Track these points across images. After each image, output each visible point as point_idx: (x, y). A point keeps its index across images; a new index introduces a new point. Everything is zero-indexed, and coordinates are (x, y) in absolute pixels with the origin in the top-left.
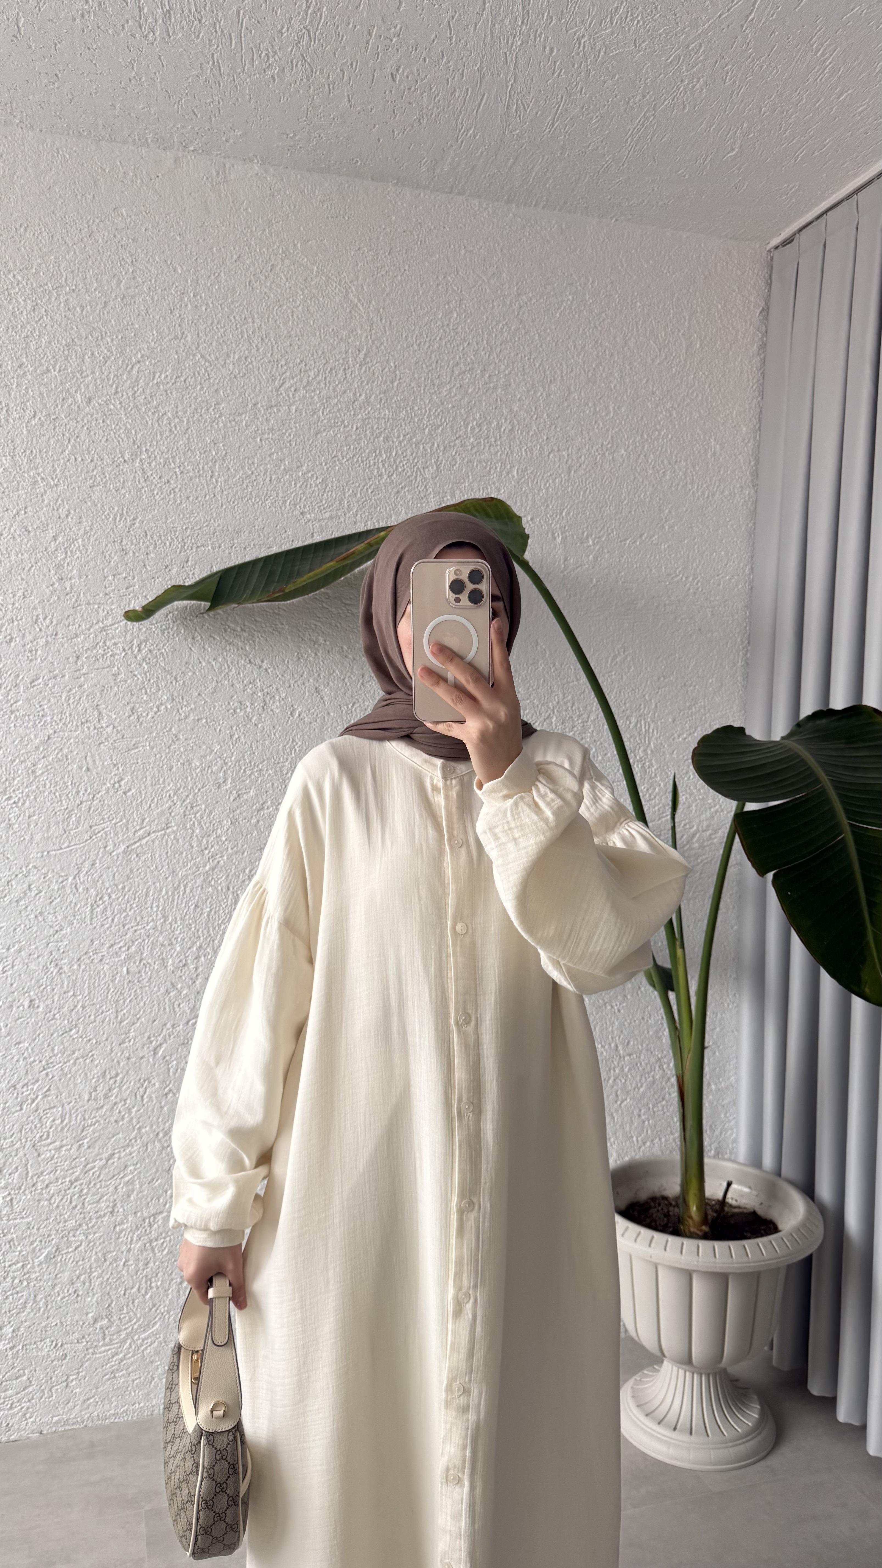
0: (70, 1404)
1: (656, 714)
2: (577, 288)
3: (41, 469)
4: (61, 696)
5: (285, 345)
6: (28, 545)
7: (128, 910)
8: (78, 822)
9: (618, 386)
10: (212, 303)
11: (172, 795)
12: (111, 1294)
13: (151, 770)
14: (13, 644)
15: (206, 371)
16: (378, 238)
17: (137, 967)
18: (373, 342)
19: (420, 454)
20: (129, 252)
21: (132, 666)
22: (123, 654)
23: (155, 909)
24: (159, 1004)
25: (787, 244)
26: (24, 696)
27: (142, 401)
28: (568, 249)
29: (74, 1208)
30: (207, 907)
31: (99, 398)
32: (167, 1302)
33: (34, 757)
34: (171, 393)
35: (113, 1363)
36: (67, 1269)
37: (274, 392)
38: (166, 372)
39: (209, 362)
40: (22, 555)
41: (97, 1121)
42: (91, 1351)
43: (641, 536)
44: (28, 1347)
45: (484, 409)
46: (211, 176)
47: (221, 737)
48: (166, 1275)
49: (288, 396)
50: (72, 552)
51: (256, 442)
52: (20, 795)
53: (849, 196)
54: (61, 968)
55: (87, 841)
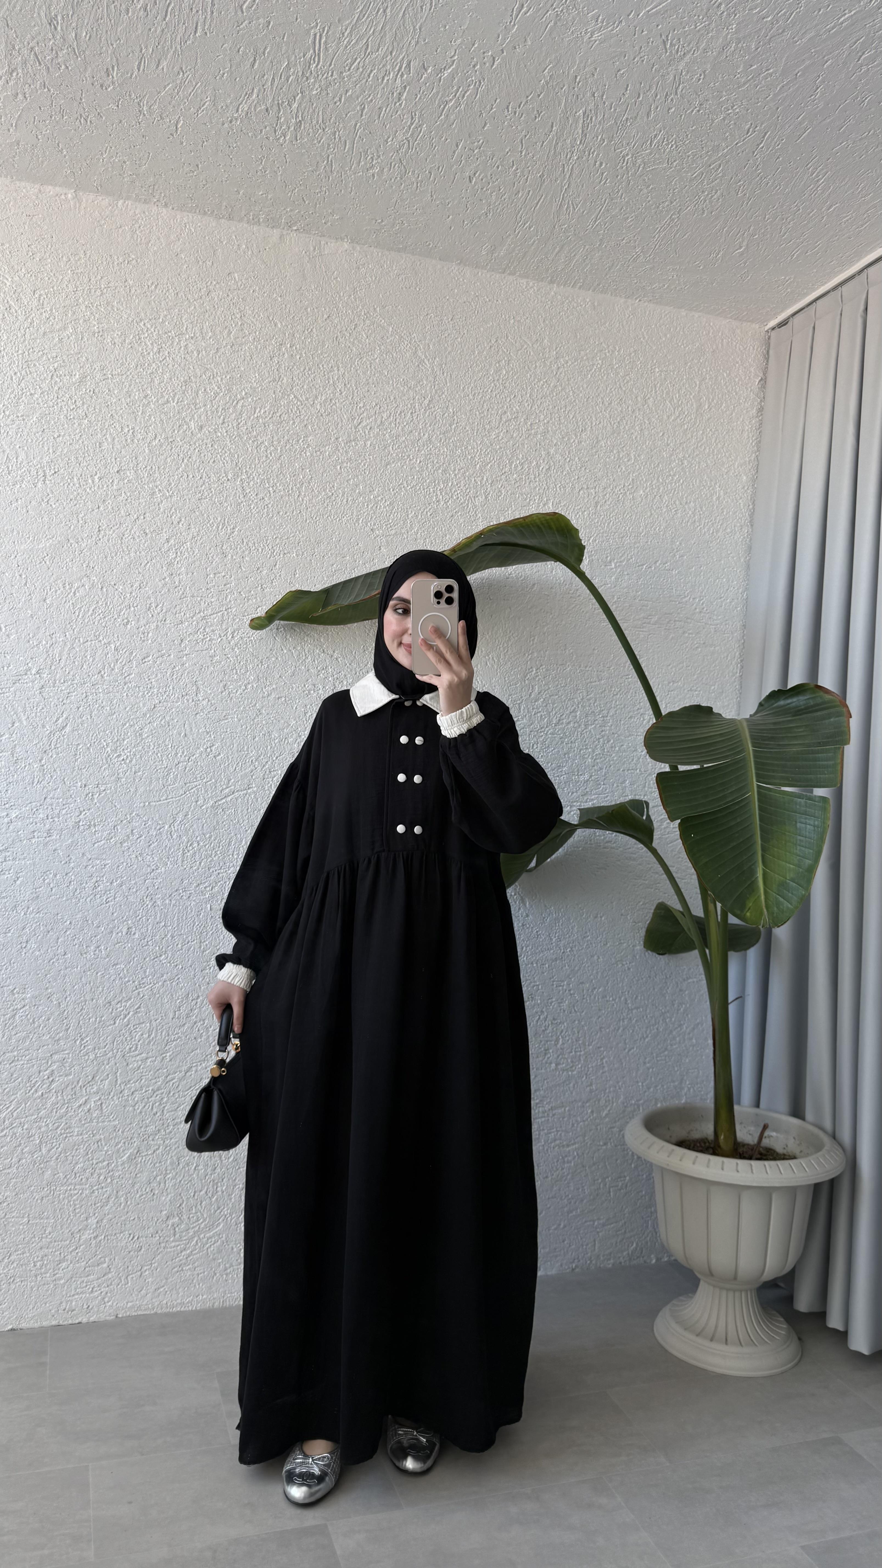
0: (143, 1291)
3: (159, 482)
4: (167, 671)
5: (363, 390)
6: (146, 545)
8: (176, 777)
11: (254, 761)
12: (182, 1195)
13: (238, 737)
14: (129, 626)
15: (298, 409)
18: (436, 391)
19: (471, 486)
20: (239, 308)
21: (226, 650)
22: (219, 640)
25: (782, 326)
26: (136, 671)
27: (245, 430)
29: (154, 1115)
31: (210, 427)
32: (230, 1205)
33: (142, 722)
34: (268, 426)
35: (181, 1257)
36: (146, 1169)
37: (352, 428)
38: (265, 408)
39: (300, 401)
40: (140, 553)
41: (179, 1037)
42: (163, 1245)
44: (109, 1237)
45: (525, 450)
46: (309, 250)
47: (297, 714)
48: (230, 1181)
49: (365, 432)
50: (181, 553)
51: (337, 469)
52: (129, 754)
53: (835, 288)
54: (155, 902)
55: (182, 795)
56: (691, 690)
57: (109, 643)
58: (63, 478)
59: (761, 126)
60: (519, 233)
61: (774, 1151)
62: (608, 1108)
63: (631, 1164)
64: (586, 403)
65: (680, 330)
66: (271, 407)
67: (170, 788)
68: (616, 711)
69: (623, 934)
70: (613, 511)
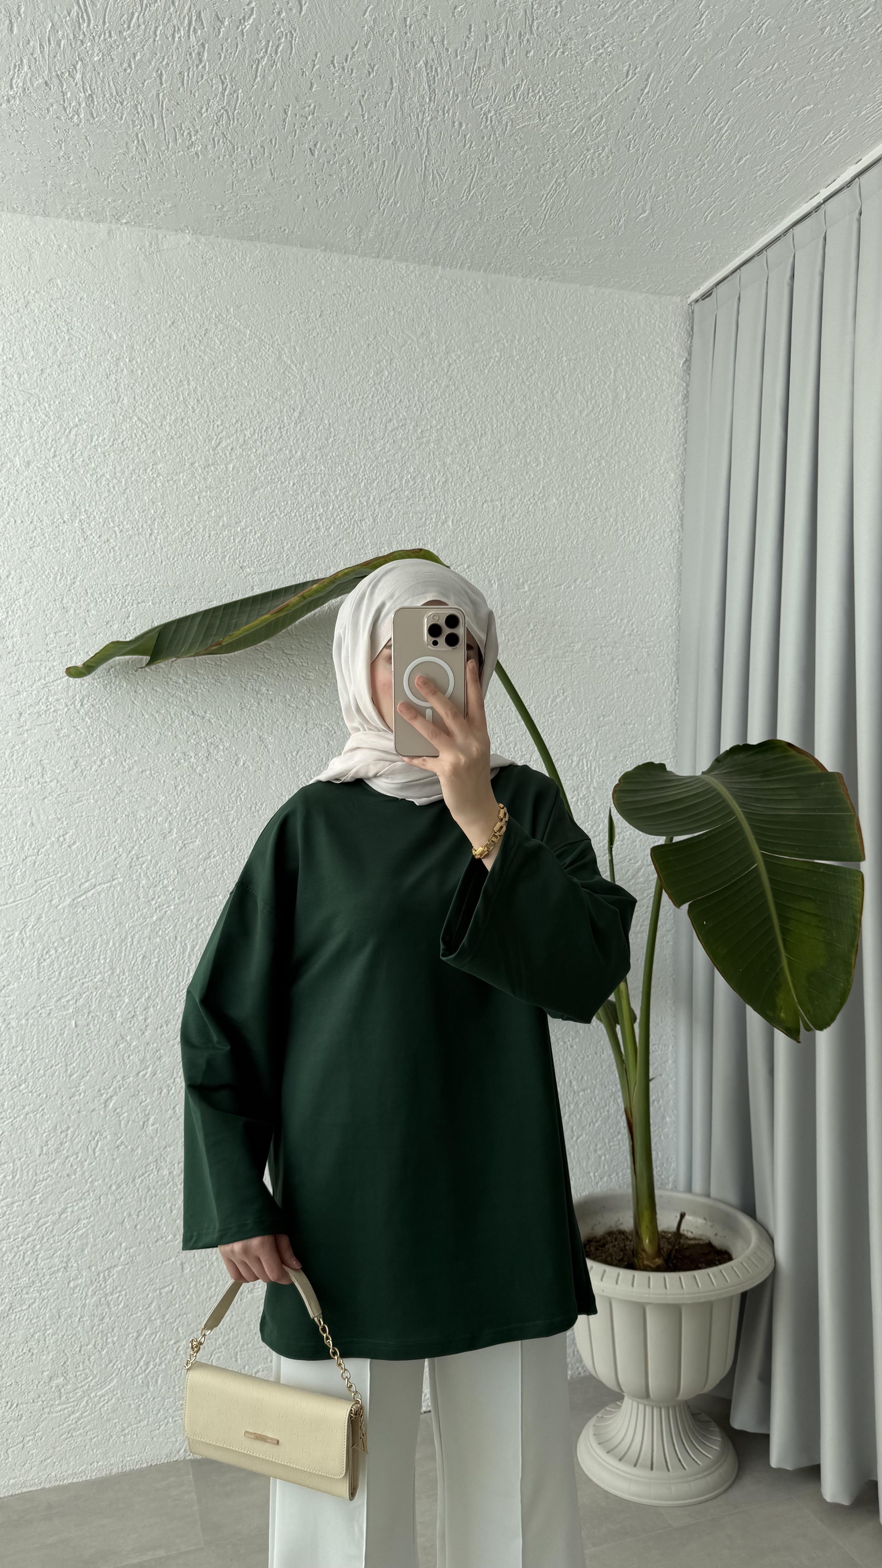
0: (27, 1465)
1: (598, 753)
2: (504, 345)
4: (4, 753)
5: (220, 405)
7: (75, 963)
8: (23, 876)
9: (547, 437)
10: (148, 367)
11: (117, 847)
12: (66, 1351)
13: (95, 822)
15: (143, 433)
16: (309, 301)
17: (86, 1019)
18: (307, 401)
19: (356, 508)
20: (65, 321)
21: (75, 721)
22: (66, 710)
23: (102, 962)
24: (108, 1057)
25: (707, 297)
27: (80, 463)
28: (494, 308)
29: (27, 1265)
30: (155, 958)
31: (38, 462)
32: (124, 1358)
34: (109, 455)
35: (70, 1422)
36: (22, 1327)
37: (211, 451)
38: (103, 435)
39: (146, 424)
41: (49, 1176)
42: (47, 1410)
43: (575, 581)
45: (417, 462)
46: (144, 246)
47: (165, 788)
48: (122, 1329)
49: (225, 454)
50: (13, 611)
51: (194, 500)
53: (758, 253)
55: (32, 894)
59: (642, 67)
60: (383, 210)
64: (484, 404)
65: (588, 311)
66: (110, 433)
67: (18, 887)
70: (523, 525)
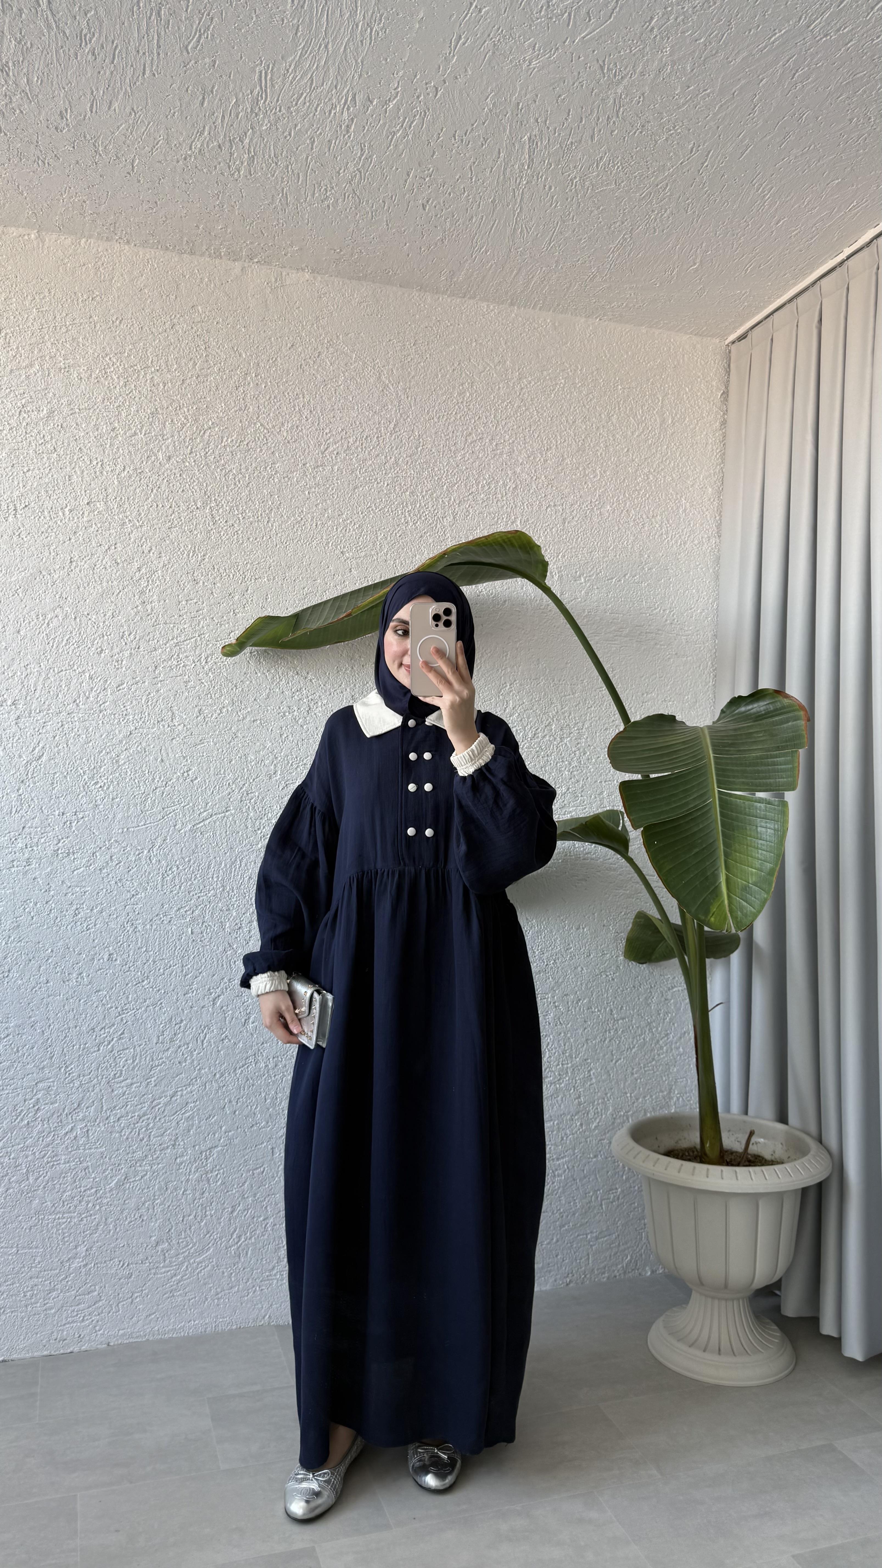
0: (135, 1318)
2: (568, 374)
3: (129, 513)
4: (141, 699)
5: (329, 417)
6: (117, 574)
7: (193, 879)
8: (153, 802)
11: (231, 784)
12: (171, 1220)
13: (214, 761)
14: (103, 655)
15: (264, 436)
16: (404, 331)
17: (200, 928)
18: (400, 414)
20: (204, 340)
21: (200, 675)
22: (193, 665)
23: (216, 880)
24: (217, 963)
25: (742, 339)
26: (111, 698)
27: (212, 459)
28: (561, 343)
29: (141, 1140)
31: (177, 456)
32: (220, 1230)
33: (118, 749)
34: (236, 454)
35: (172, 1283)
36: (135, 1195)
37: (319, 453)
38: (232, 436)
40: (112, 582)
41: (163, 1062)
42: (153, 1271)
43: (625, 576)
44: (99, 1265)
45: (492, 471)
46: (271, 281)
47: (272, 736)
49: (332, 458)
50: (152, 581)
51: (305, 494)
52: (106, 781)
53: (791, 300)
54: (136, 927)
55: (160, 820)
56: (665, 701)
57: (84, 672)
58: (34, 512)
59: (704, 145)
60: (476, 257)
61: (763, 1158)
62: (598, 1120)
63: (622, 1176)
64: (549, 423)
65: (641, 348)
66: (237, 435)
67: (148, 813)
68: (591, 723)
69: (606, 945)
70: (581, 527)
